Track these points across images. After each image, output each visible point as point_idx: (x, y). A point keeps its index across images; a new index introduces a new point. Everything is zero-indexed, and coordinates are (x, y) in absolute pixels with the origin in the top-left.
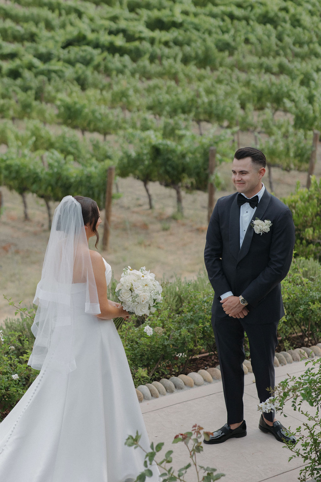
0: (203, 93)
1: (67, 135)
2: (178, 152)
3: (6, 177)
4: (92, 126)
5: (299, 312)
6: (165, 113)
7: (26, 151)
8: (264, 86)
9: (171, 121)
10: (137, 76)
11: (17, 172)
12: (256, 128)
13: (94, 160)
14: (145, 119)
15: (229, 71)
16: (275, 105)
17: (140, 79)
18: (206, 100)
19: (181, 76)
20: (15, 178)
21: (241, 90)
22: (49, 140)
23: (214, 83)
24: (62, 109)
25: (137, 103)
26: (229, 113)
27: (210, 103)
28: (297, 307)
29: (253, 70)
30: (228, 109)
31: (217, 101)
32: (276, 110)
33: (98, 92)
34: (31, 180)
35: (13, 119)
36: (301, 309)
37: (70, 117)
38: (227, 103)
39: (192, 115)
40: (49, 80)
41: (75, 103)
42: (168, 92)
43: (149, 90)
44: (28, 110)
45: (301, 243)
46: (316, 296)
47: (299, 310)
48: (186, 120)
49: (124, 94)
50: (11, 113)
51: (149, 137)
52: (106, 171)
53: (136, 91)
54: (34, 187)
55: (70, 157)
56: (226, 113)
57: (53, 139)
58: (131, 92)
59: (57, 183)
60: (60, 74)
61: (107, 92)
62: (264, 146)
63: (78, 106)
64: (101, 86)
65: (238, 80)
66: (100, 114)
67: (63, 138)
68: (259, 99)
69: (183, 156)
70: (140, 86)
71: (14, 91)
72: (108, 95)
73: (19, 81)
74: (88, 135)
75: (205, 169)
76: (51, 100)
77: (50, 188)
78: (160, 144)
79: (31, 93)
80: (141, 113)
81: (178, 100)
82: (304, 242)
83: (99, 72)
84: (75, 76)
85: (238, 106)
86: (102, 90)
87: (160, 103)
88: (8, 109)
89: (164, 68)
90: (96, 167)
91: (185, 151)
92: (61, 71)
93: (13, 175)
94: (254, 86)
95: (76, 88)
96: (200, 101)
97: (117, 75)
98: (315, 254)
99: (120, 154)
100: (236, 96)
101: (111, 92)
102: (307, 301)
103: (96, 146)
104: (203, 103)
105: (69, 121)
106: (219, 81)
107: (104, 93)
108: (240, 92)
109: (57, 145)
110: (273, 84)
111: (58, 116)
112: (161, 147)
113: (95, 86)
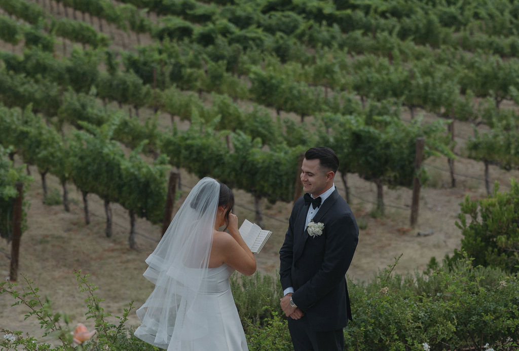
0: (418, 75)
1: (259, 114)
2: (381, 141)
3: (186, 158)
4: (288, 106)
5: (471, 323)
6: (372, 95)
7: (210, 130)
8: (490, 70)
9: (379, 104)
10: (346, 49)
11: (199, 152)
12: (476, 117)
13: (284, 145)
14: (349, 101)
15: (452, 50)
16: (501, 93)
17: (349, 52)
18: (421, 82)
19: (396, 52)
20: (196, 160)
21: (463, 72)
22: (238, 117)
23: (433, 62)
24: (256, 84)
25: (343, 81)
26: (447, 99)
27: (426, 87)
28: (470, 318)
29: (480, 51)
30: (446, 94)
31: (434, 85)
32: (503, 98)
33: (300, 65)
34: (214, 163)
35: (200, 91)
36: (474, 320)
37: (264, 94)
38: (445, 87)
39: (403, 98)
40: (245, 48)
41: (271, 78)
42: (379, 71)
43: (359, 67)
44: (218, 82)
45: (493, 251)
46: (490, 307)
47: (471, 321)
48: (396, 104)
49: (328, 70)
50: (198, 84)
51: (348, 121)
52: (298, 157)
53: (343, 66)
54: (217, 171)
55: (259, 140)
56: (443, 99)
57: (243, 117)
58: (336, 69)
59: (241, 168)
60: (258, 41)
61: (310, 66)
62: (481, 140)
63: (274, 81)
64: (303, 59)
65: (462, 61)
66: (299, 92)
67: (254, 116)
68: (484, 85)
69: (387, 146)
70: (349, 60)
71: (204, 59)
72: (310, 69)
73: (210, 48)
74: (284, 115)
75: (411, 162)
76: (244, 73)
77: (233, 173)
78: (361, 131)
79: (223, 63)
80: (345, 93)
81: (389, 80)
82: (496, 250)
83: (302, 42)
84: (274, 45)
85: (457, 91)
86: (303, 64)
87: (369, 82)
88: (196, 80)
89: (378, 42)
90: (286, 153)
91: (389, 141)
92: (260, 39)
93: (194, 156)
94: (478, 68)
95: (275, 60)
96: (413, 82)
97: (322, 48)
98: (507, 264)
99: (316, 138)
100: (456, 80)
101: (313, 66)
102: (481, 311)
103: (291, 128)
104: (418, 86)
105: (263, 98)
106: (440, 61)
107: (306, 67)
108: (461, 74)
109: (247, 124)
110: (500, 68)
111: (251, 91)
112: (363, 134)
113: (297, 59)
